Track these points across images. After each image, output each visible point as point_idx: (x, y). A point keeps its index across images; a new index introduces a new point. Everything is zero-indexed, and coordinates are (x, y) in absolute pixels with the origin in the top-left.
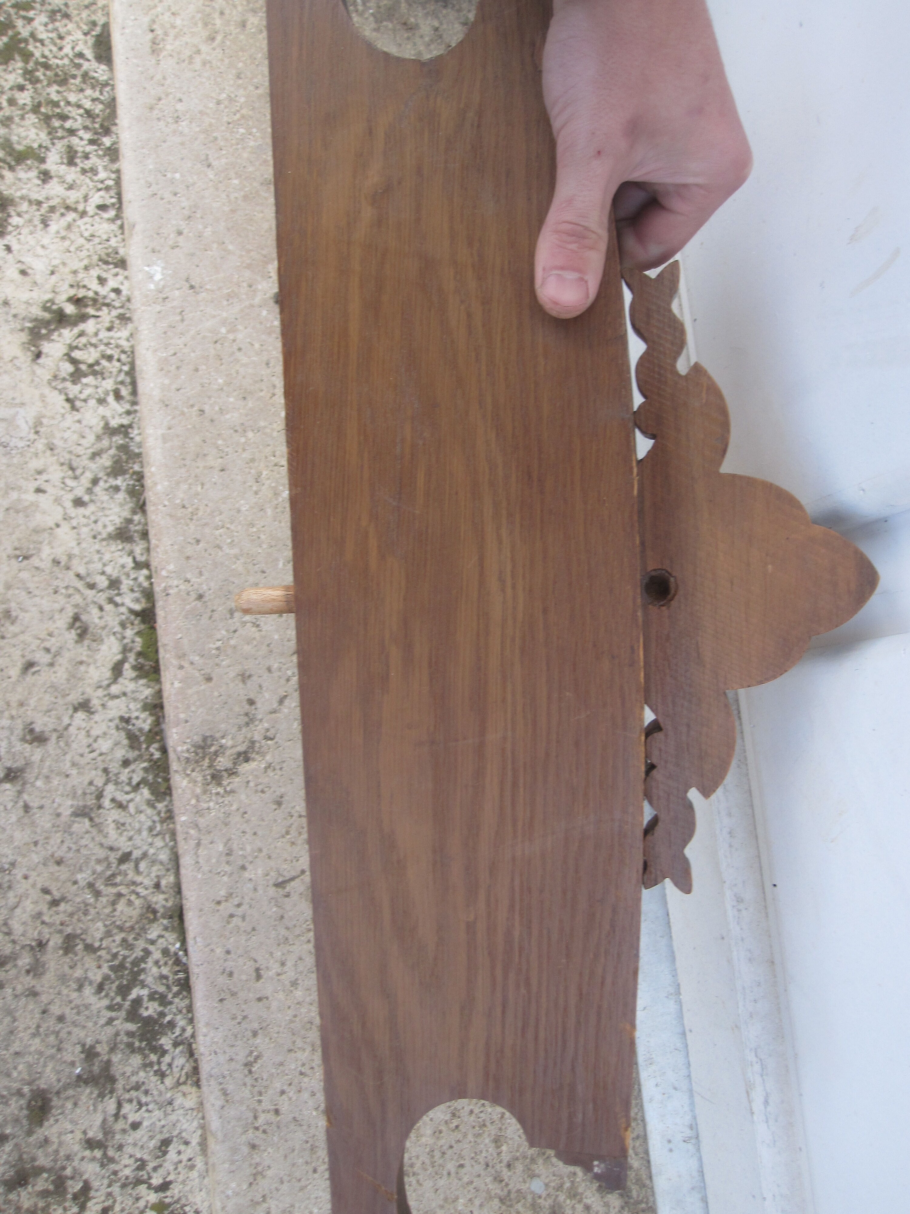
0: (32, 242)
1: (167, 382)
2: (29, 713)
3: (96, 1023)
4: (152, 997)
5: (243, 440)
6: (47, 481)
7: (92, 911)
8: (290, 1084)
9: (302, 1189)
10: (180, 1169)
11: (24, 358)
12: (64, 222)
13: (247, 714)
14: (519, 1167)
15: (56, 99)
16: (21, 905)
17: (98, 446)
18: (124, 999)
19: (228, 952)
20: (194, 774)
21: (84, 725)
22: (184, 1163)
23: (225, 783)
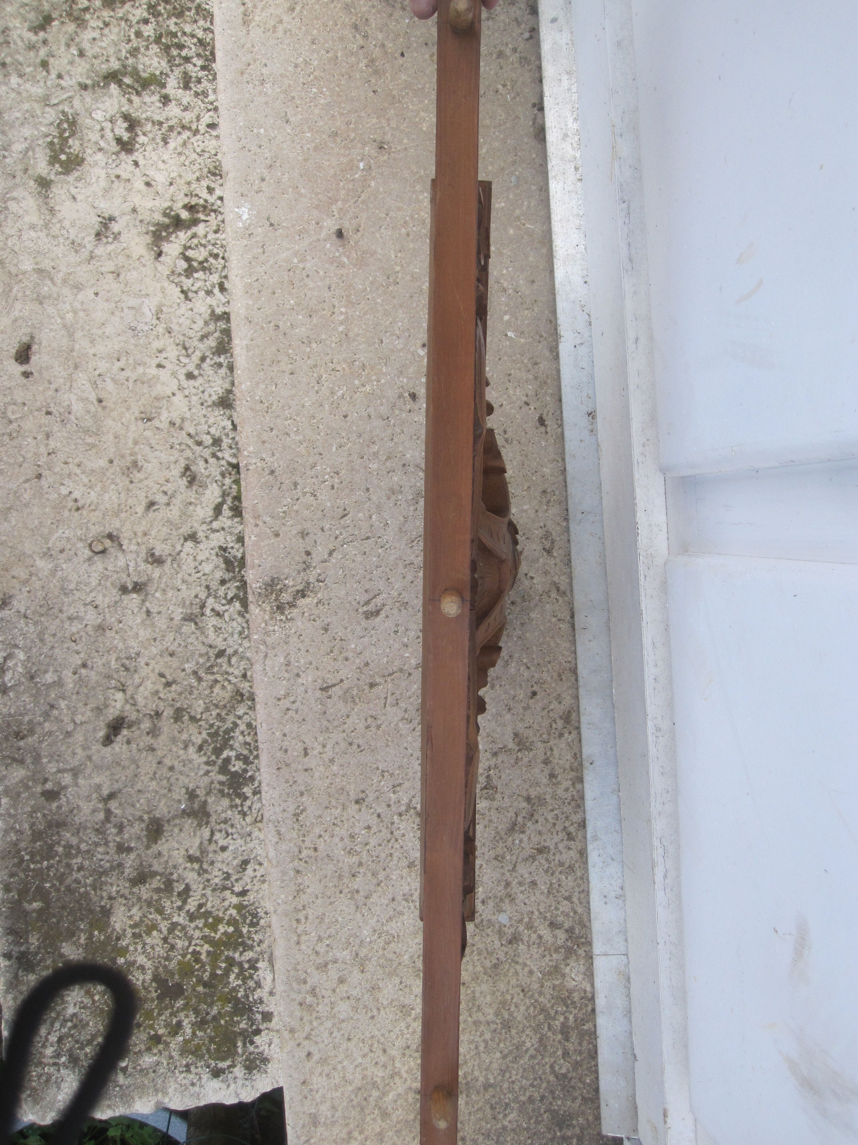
0: (155, 158)
1: (250, 302)
2: (151, 541)
3: (197, 774)
4: (238, 757)
5: (308, 350)
6: (165, 358)
7: (196, 692)
8: (326, 831)
9: (331, 903)
10: (255, 882)
11: (149, 257)
12: (180, 140)
13: (304, 562)
14: (491, 904)
15: (174, 31)
16: (144, 685)
17: (206, 330)
18: (217, 758)
19: (285, 735)
20: (264, 605)
21: (192, 551)
22: (258, 878)
23: (286, 613)
